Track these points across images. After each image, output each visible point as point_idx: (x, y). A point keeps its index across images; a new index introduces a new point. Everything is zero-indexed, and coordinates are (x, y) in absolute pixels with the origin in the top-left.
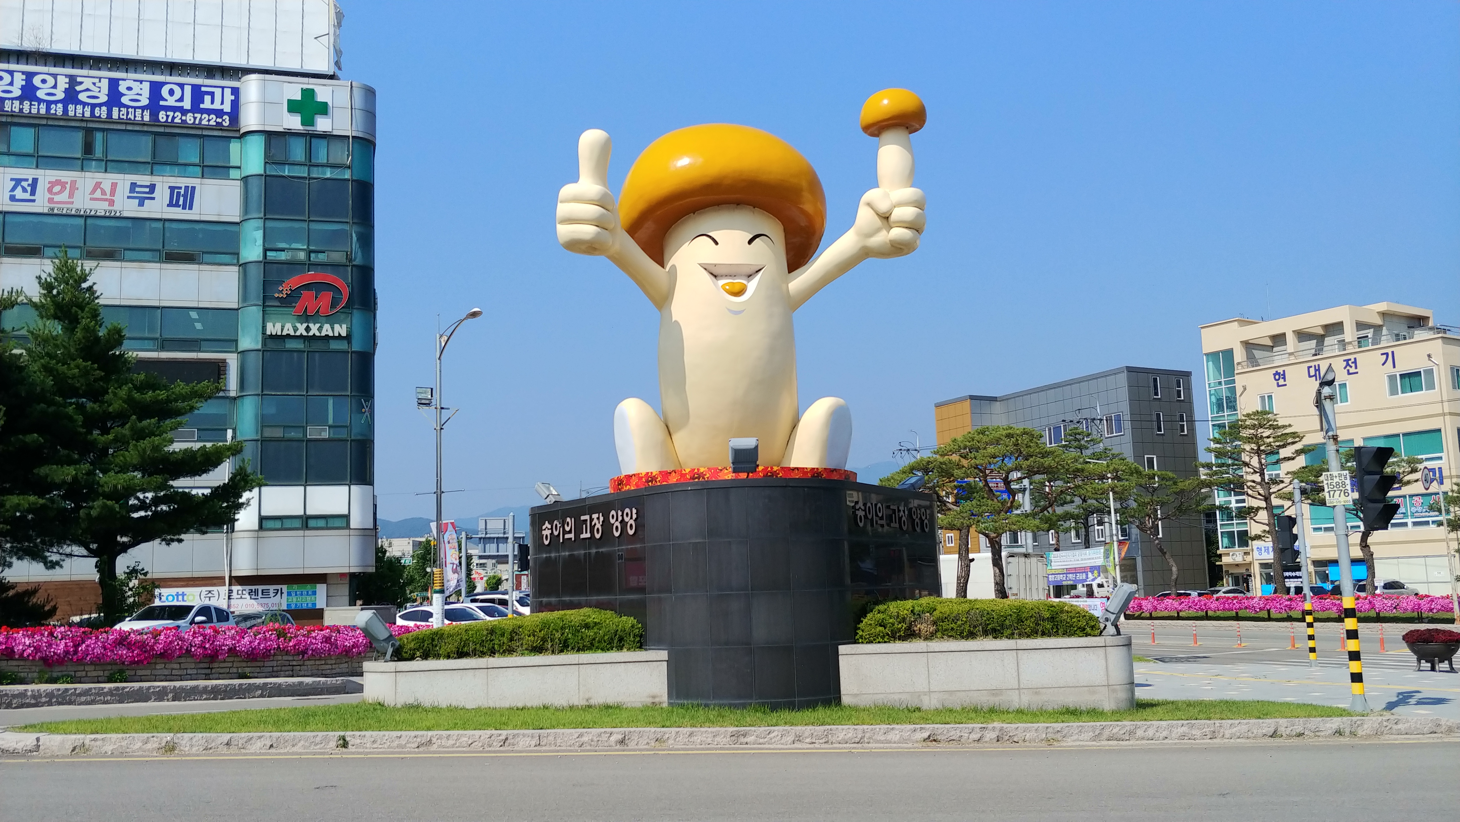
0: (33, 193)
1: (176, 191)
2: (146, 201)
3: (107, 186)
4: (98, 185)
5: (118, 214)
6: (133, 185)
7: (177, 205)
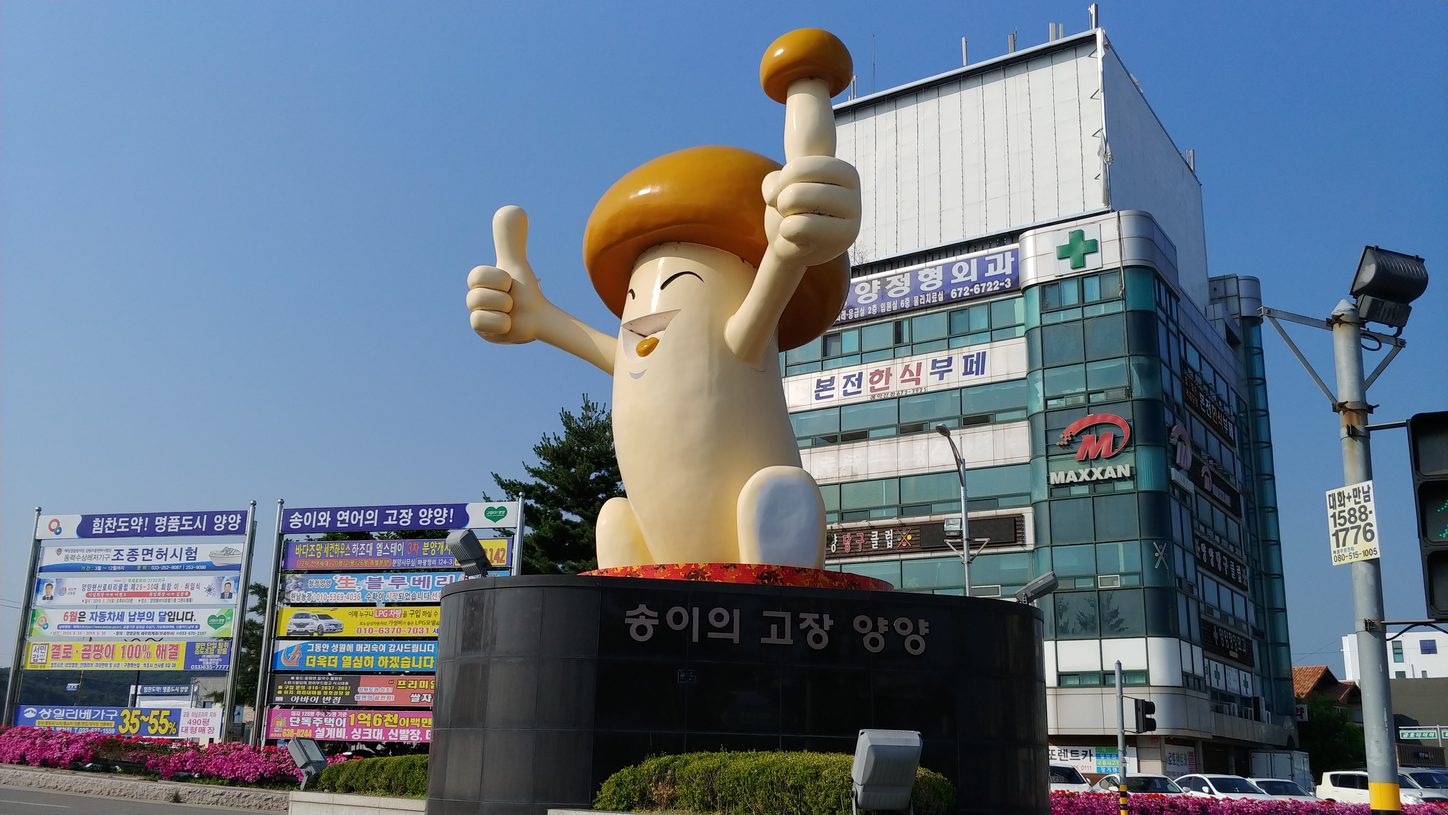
0: (859, 386)
1: (969, 359)
2: (945, 374)
3: (914, 368)
4: (907, 368)
5: (923, 391)
6: (935, 362)
7: (971, 372)
